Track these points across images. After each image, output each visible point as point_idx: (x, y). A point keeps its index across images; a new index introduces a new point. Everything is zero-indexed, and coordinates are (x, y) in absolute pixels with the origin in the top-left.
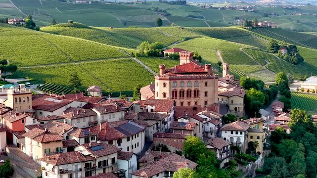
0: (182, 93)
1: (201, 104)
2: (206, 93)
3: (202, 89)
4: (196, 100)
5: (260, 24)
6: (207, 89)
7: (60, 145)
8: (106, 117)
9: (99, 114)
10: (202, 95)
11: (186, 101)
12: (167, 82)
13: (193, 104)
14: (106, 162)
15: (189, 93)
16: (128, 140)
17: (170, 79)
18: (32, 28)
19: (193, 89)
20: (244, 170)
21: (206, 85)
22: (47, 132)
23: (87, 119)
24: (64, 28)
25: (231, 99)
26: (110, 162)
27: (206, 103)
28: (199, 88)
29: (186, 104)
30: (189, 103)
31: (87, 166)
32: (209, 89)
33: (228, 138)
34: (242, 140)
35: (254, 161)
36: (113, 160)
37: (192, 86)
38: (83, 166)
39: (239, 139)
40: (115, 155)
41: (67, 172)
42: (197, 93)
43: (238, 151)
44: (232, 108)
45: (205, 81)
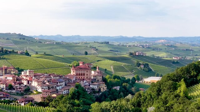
0: (79, 74)
1: (86, 78)
2: (87, 74)
3: (86, 73)
4: (84, 76)
5: (137, 54)
6: (87, 73)
7: (42, 83)
8: (54, 78)
9: (52, 77)
10: (86, 75)
11: (81, 77)
12: (75, 71)
13: (83, 78)
14: (53, 87)
15: (82, 74)
16: (60, 83)
17: (76, 70)
18: (28, 56)
19: (83, 73)
20: (95, 95)
21: (87, 72)
22: (38, 80)
23: (49, 78)
24: (42, 56)
25: (96, 77)
26: (54, 87)
27: (87, 77)
28: (85, 73)
29: (80, 78)
30: (82, 78)
31: (49, 87)
32: (88, 73)
33: (92, 87)
34: (96, 87)
35: (99, 93)
36: (55, 86)
37: (82, 72)
38: (47, 87)
39: (95, 87)
40: (56, 85)
41: (44, 88)
42: (84, 74)
43: (94, 90)
44: (97, 80)
45: (87, 71)
